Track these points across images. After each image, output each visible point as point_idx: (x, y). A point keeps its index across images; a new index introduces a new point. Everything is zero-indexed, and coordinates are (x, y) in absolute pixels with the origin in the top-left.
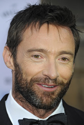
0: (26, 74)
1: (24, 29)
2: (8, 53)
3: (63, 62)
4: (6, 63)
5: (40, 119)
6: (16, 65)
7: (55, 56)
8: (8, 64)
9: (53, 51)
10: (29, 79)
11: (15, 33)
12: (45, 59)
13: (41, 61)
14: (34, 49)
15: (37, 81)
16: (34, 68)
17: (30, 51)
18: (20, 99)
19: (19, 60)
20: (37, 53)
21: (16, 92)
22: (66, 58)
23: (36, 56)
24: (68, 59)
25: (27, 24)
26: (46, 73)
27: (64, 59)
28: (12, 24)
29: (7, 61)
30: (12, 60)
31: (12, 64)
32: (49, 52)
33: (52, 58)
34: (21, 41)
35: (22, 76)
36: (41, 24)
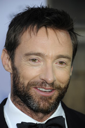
0: (24, 78)
1: (21, 32)
2: (6, 56)
3: (60, 66)
4: (4, 66)
5: (38, 123)
6: (14, 69)
7: (53, 60)
8: (6, 67)
9: (50, 54)
10: (26, 83)
11: (13, 36)
12: (42, 63)
13: (39, 65)
14: (32, 53)
15: (34, 85)
16: (31, 72)
17: (28, 55)
18: (18, 102)
19: (16, 64)
20: (34, 57)
21: (14, 95)
22: (63, 62)
23: (34, 60)
24: (65, 63)
25: (25, 27)
26: (43, 77)
27: (61, 63)
28: (10, 26)
29: (5, 64)
30: (10, 63)
31: (10, 67)
32: (47, 56)
33: (49, 61)
34: (19, 44)
35: (19, 80)
36: (39, 28)
